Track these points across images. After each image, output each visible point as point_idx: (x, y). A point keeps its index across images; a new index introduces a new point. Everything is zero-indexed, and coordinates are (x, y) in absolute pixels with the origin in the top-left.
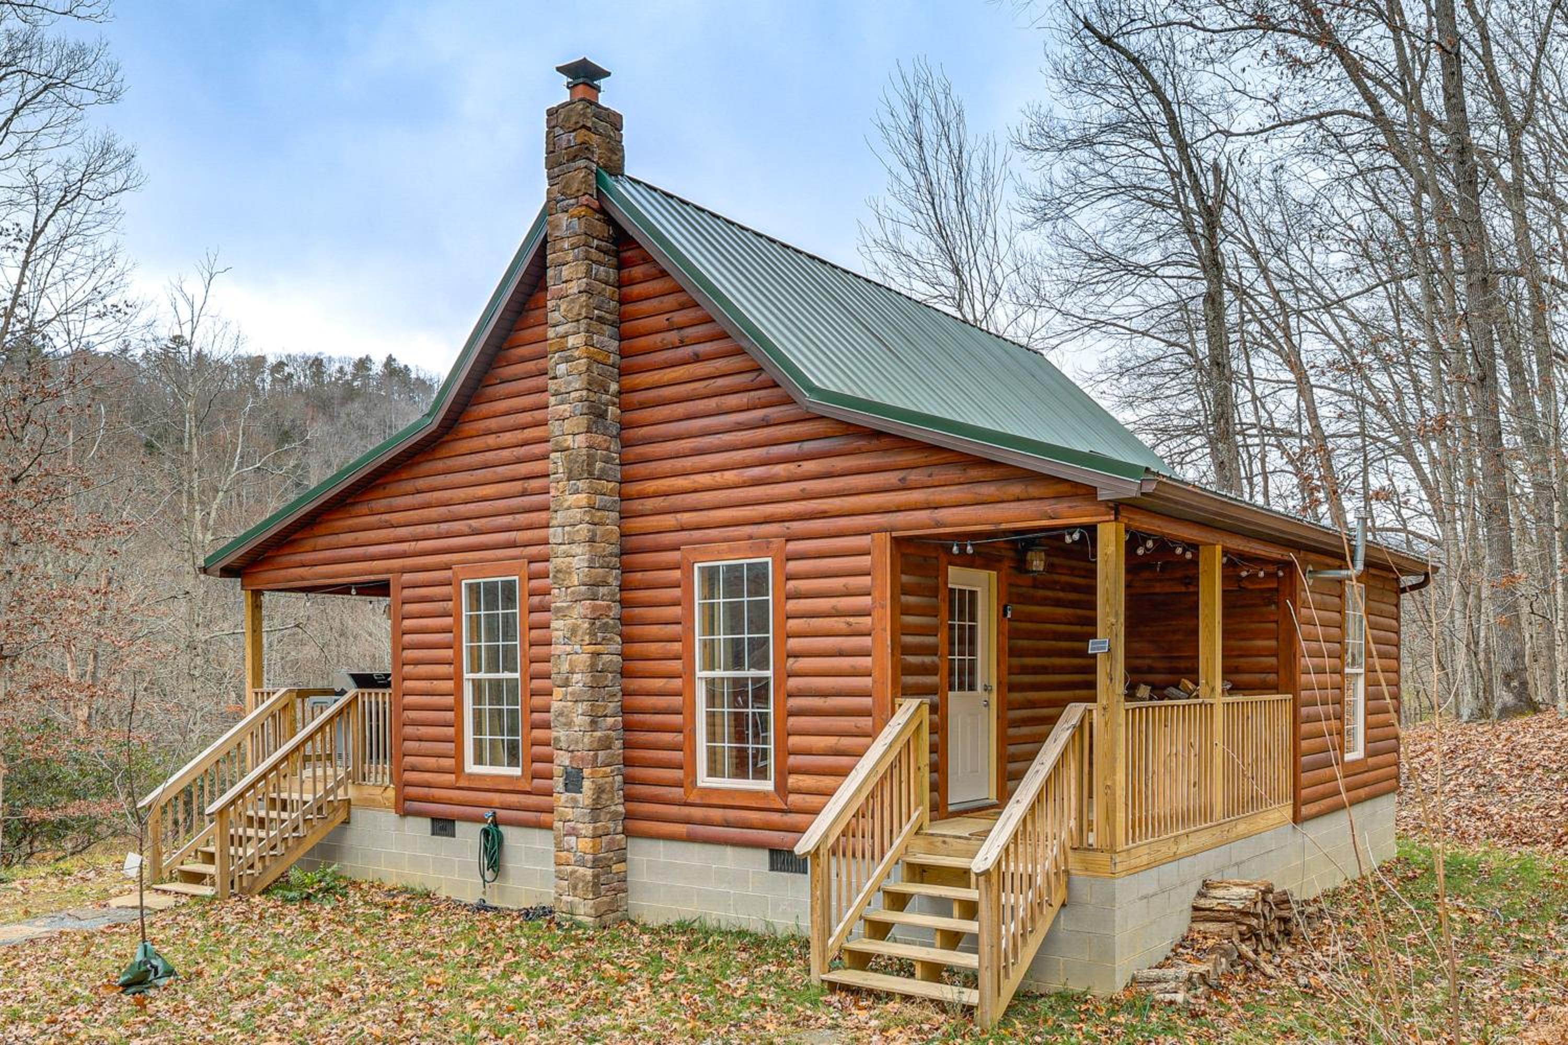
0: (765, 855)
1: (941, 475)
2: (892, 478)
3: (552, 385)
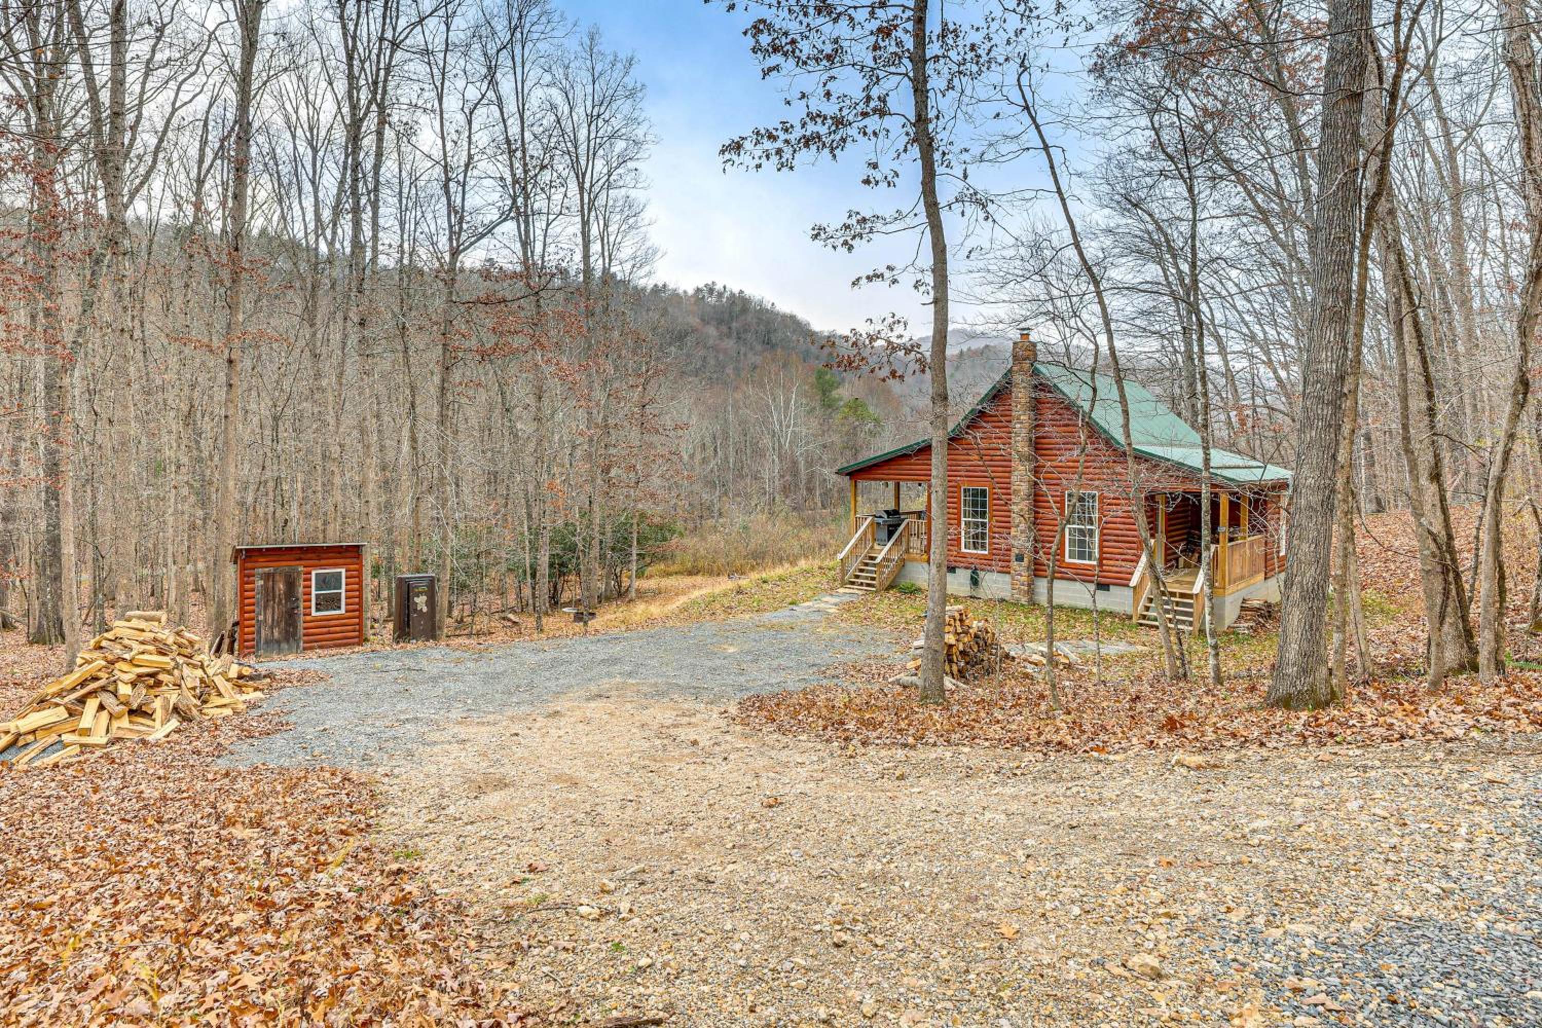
0: (1093, 585)
3: (1014, 430)
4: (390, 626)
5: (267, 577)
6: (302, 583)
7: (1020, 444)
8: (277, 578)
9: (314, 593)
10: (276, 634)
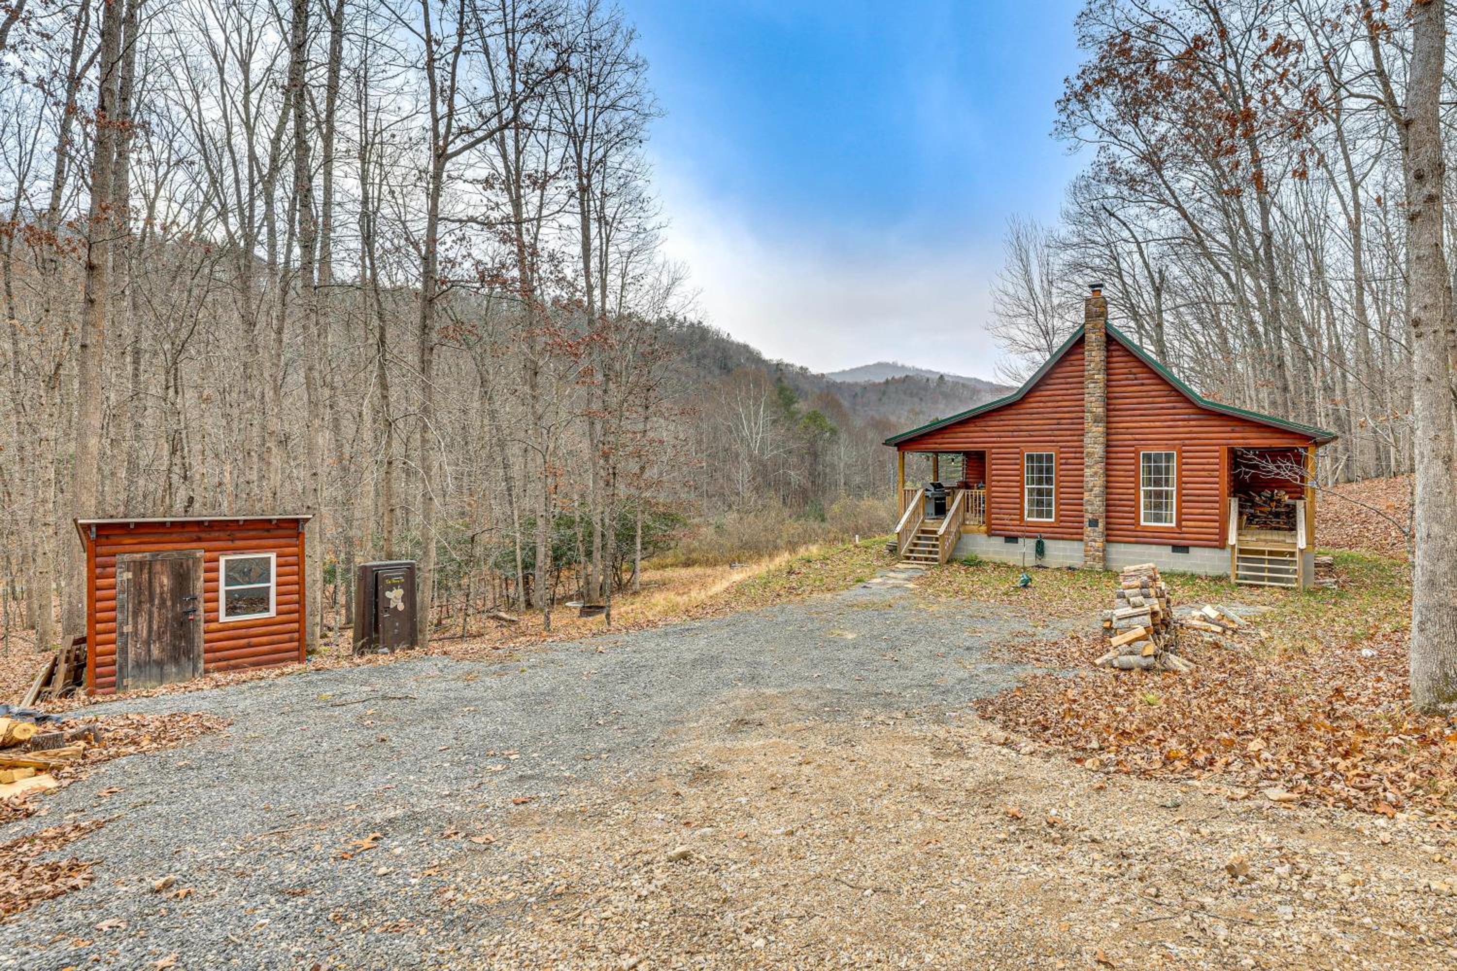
0: (1170, 548)
1: (1248, 429)
2: (1229, 429)
3: (1086, 391)
4: (350, 633)
5: (139, 567)
6: (202, 575)
7: (1094, 403)
8: (158, 567)
9: (223, 588)
10: (156, 652)
